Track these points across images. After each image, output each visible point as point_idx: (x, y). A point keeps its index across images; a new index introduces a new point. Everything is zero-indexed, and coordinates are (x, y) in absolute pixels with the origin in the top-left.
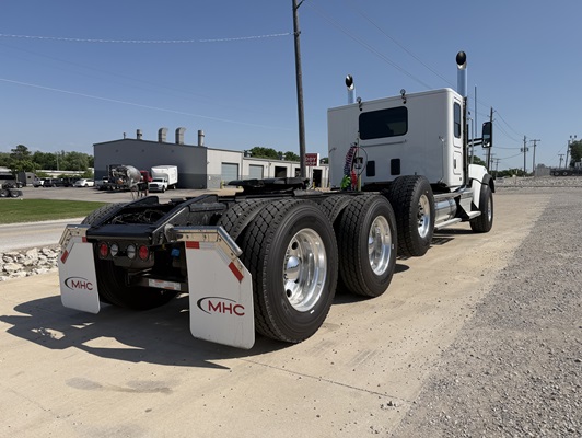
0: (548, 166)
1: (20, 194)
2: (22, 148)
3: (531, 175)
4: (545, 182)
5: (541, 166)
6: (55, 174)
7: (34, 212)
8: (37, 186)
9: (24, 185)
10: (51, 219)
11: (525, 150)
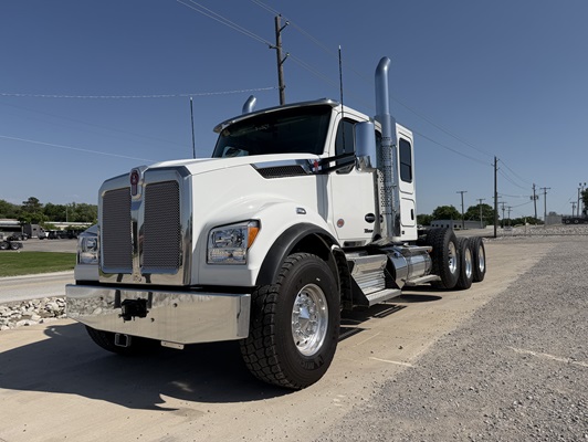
0: (559, 214)
1: (20, 246)
2: (33, 201)
3: (542, 223)
4: (556, 230)
5: (553, 214)
6: (63, 226)
7: (25, 265)
8: (41, 238)
9: (29, 237)
10: (31, 273)
11: (535, 198)
